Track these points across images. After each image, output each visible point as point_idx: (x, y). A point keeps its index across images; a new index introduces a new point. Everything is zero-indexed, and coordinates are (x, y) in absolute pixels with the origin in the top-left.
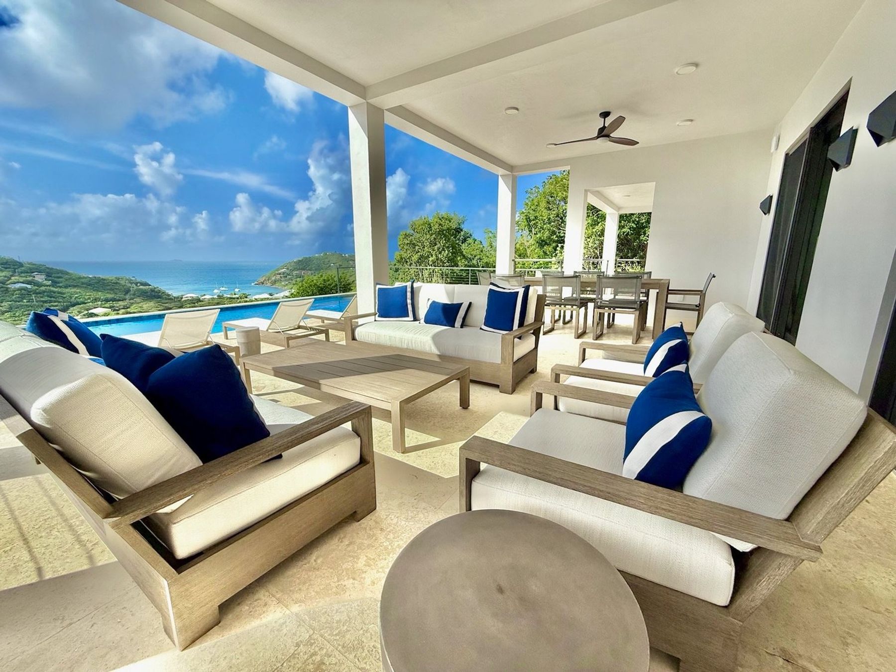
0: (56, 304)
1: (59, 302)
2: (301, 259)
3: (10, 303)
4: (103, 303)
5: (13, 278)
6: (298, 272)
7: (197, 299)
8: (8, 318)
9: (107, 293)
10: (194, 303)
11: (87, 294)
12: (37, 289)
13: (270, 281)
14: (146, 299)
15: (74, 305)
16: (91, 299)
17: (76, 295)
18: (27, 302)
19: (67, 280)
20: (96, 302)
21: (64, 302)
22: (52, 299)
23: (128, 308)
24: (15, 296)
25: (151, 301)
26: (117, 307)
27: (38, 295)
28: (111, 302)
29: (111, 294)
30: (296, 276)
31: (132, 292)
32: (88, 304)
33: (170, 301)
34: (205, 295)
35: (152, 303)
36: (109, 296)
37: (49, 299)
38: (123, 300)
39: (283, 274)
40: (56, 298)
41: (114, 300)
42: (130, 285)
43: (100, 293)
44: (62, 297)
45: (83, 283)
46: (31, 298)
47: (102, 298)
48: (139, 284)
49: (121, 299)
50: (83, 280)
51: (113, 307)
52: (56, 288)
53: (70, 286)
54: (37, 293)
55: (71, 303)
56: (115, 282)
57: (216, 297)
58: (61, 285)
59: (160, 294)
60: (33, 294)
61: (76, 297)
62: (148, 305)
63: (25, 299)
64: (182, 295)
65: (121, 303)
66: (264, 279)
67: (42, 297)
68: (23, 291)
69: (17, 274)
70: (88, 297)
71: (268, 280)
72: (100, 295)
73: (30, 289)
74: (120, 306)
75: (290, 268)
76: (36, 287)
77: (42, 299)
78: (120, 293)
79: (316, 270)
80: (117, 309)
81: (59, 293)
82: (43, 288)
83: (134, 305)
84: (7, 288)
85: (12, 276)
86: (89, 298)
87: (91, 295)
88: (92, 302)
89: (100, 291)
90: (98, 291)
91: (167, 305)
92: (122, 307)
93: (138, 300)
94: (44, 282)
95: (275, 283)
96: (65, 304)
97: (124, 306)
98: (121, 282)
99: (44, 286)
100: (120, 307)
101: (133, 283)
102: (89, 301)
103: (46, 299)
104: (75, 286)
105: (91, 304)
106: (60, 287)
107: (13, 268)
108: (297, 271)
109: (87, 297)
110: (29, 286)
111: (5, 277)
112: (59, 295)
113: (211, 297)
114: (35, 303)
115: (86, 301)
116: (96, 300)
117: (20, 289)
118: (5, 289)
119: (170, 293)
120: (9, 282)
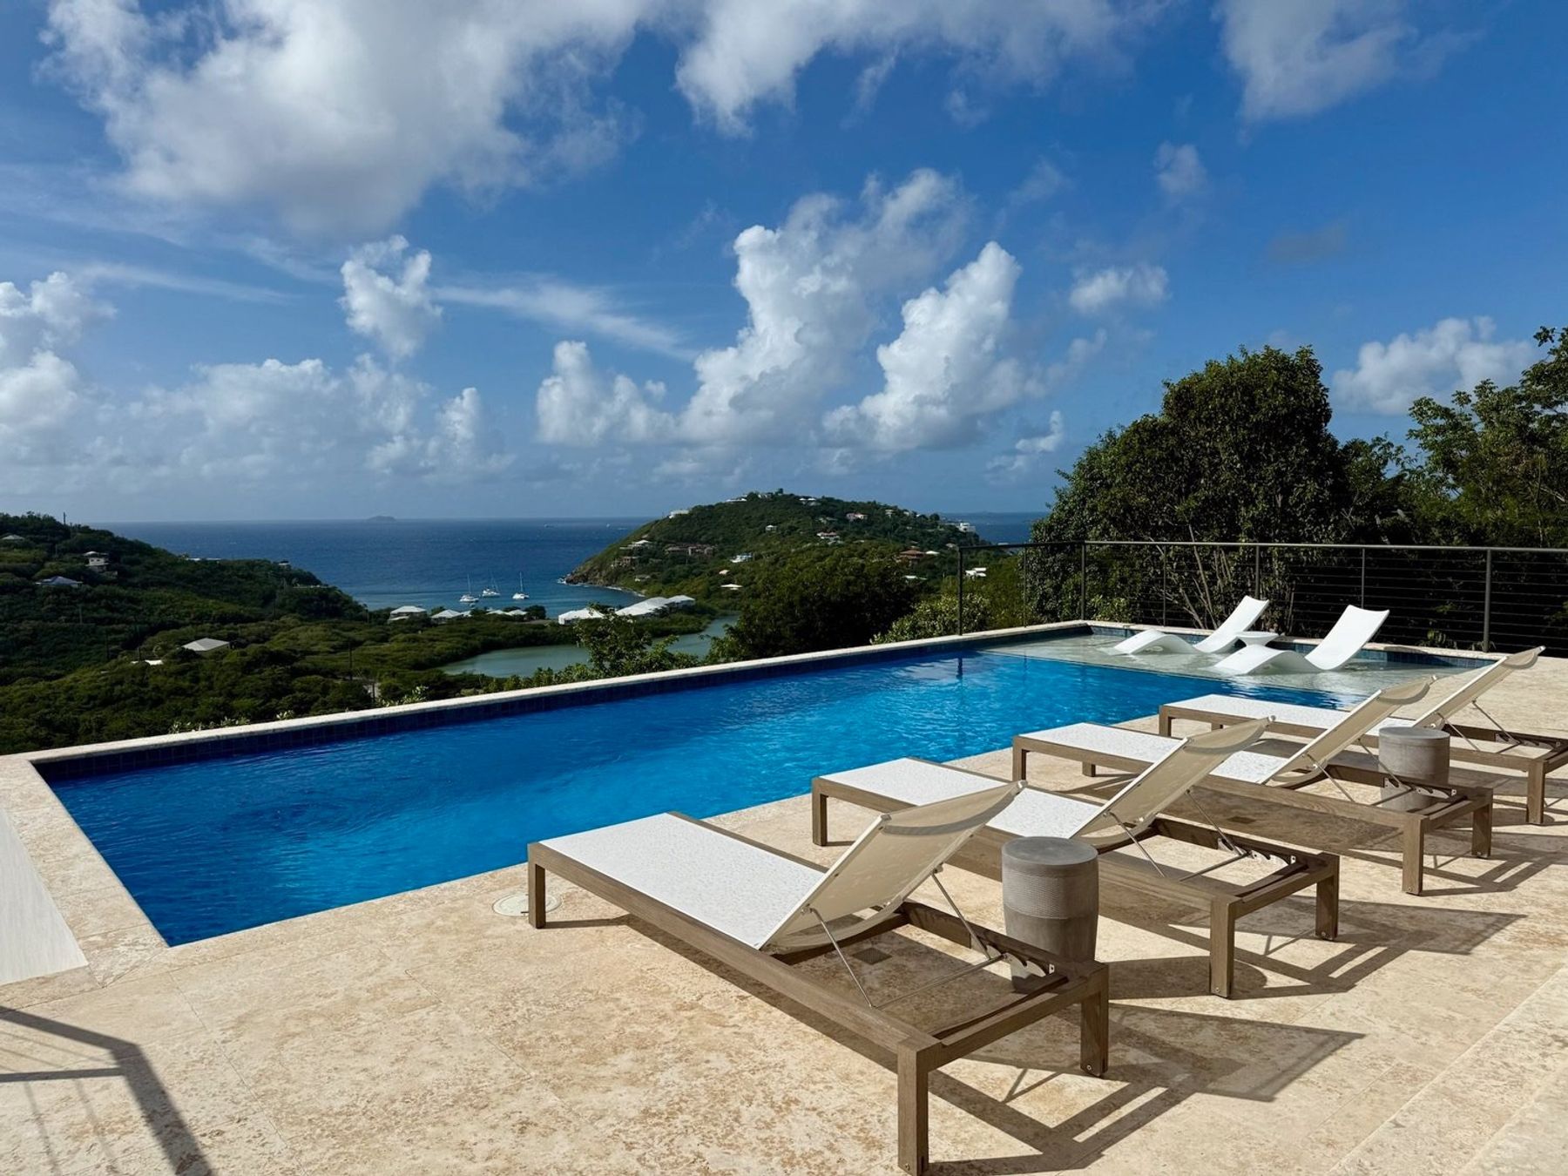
0: (121, 626)
1: (128, 623)
2: (686, 512)
3: (36, 623)
4: (216, 625)
5: (48, 564)
6: (677, 548)
7: (423, 621)
8: (27, 659)
9: (227, 601)
10: (416, 631)
11: (186, 603)
12: (90, 591)
13: (604, 573)
14: (306, 617)
15: (153, 631)
16: (192, 616)
17: (163, 607)
18: (66, 621)
19: (148, 569)
20: (201, 624)
21: (136, 622)
22: (115, 615)
23: (266, 639)
24: (45, 608)
25: (318, 624)
26: (243, 638)
27: (90, 606)
28: (232, 624)
29: (234, 604)
30: (673, 558)
31: (278, 600)
32: (183, 629)
33: (357, 624)
34: (442, 609)
35: (319, 628)
36: (230, 608)
37: (110, 614)
38: (256, 621)
39: (639, 554)
40: (122, 613)
41: (238, 619)
42: (276, 582)
43: (211, 602)
44: (134, 609)
45: (179, 577)
46: (76, 612)
47: (214, 613)
48: (294, 580)
49: (253, 616)
50: (180, 570)
51: (236, 636)
52: (125, 589)
53: (152, 585)
54: (87, 601)
55: (150, 624)
56: (246, 574)
57: (467, 613)
58: (136, 580)
59: (339, 605)
60: (80, 602)
61: (163, 611)
62: (309, 633)
63: (64, 615)
64: (390, 610)
65: (253, 627)
66: (588, 567)
67: (95, 610)
68: (62, 596)
69: (56, 556)
70: (186, 610)
71: (600, 570)
72: (212, 605)
73: (76, 589)
74: (250, 634)
75: (657, 538)
76: (88, 586)
77: (95, 615)
78: (252, 603)
79: (725, 541)
80: (243, 641)
81: (131, 600)
82: (99, 589)
83: (281, 633)
84: (36, 587)
85: (48, 559)
86: (188, 614)
87: (191, 607)
88: (193, 624)
89: (212, 598)
90: (207, 595)
91: (351, 634)
92: (254, 637)
93: (289, 619)
94: (104, 574)
95: (616, 579)
96: (138, 627)
97: (259, 635)
98: (258, 574)
99: (104, 584)
100: (249, 638)
101: (283, 576)
102: (187, 620)
103: (103, 613)
104: (162, 584)
105: (189, 628)
106: (134, 586)
107: (51, 541)
108: (676, 545)
109: (183, 611)
110: (75, 584)
111: (34, 561)
112: (130, 605)
113: (458, 614)
114: (81, 623)
115: (181, 622)
116: (201, 618)
117: (59, 590)
118: (30, 590)
119: (361, 604)
120: (39, 574)
